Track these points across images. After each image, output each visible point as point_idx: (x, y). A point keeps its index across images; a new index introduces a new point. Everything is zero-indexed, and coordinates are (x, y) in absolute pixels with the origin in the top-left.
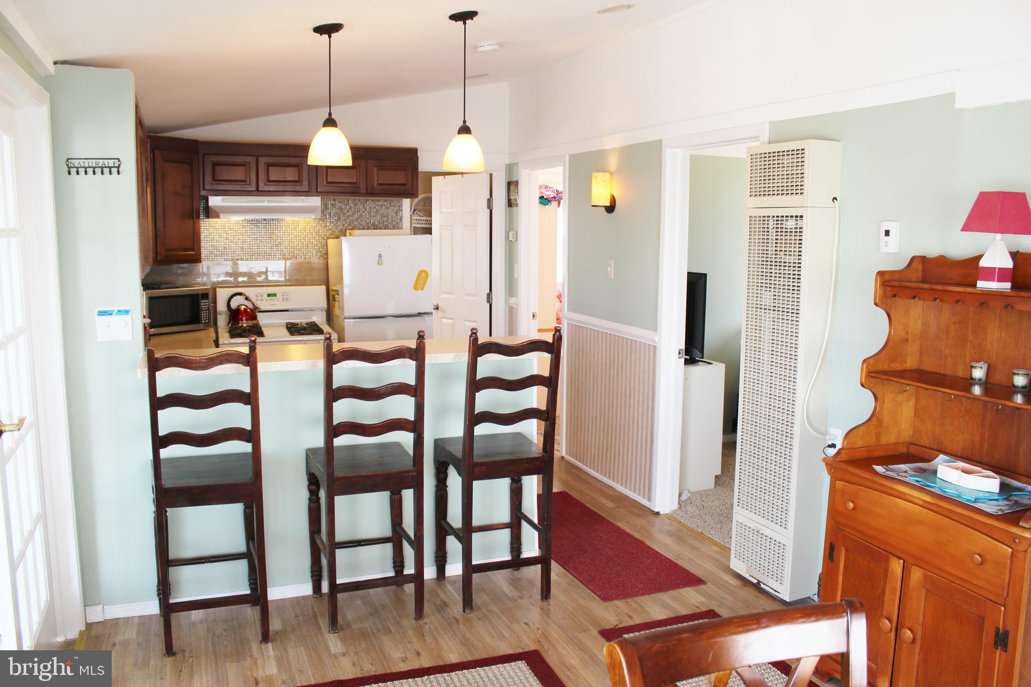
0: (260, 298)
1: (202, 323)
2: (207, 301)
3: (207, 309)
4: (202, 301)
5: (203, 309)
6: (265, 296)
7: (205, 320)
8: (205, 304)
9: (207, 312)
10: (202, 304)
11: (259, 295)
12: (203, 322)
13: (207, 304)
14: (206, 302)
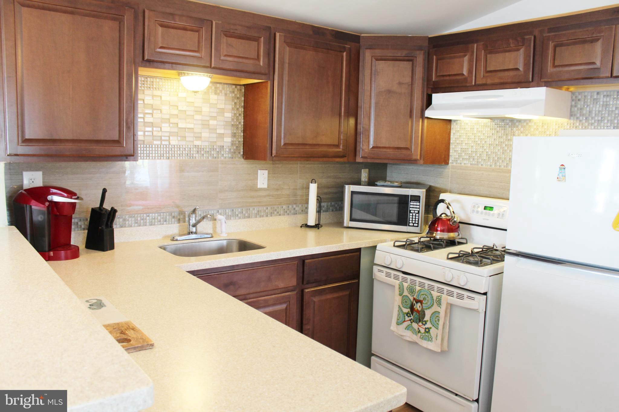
0: (476, 209)
1: (409, 226)
2: (418, 204)
3: (417, 212)
4: (411, 203)
5: (411, 211)
6: (481, 209)
7: (413, 224)
8: (414, 206)
9: (417, 215)
10: (411, 206)
11: (477, 206)
12: (410, 224)
13: (418, 207)
14: (416, 205)
